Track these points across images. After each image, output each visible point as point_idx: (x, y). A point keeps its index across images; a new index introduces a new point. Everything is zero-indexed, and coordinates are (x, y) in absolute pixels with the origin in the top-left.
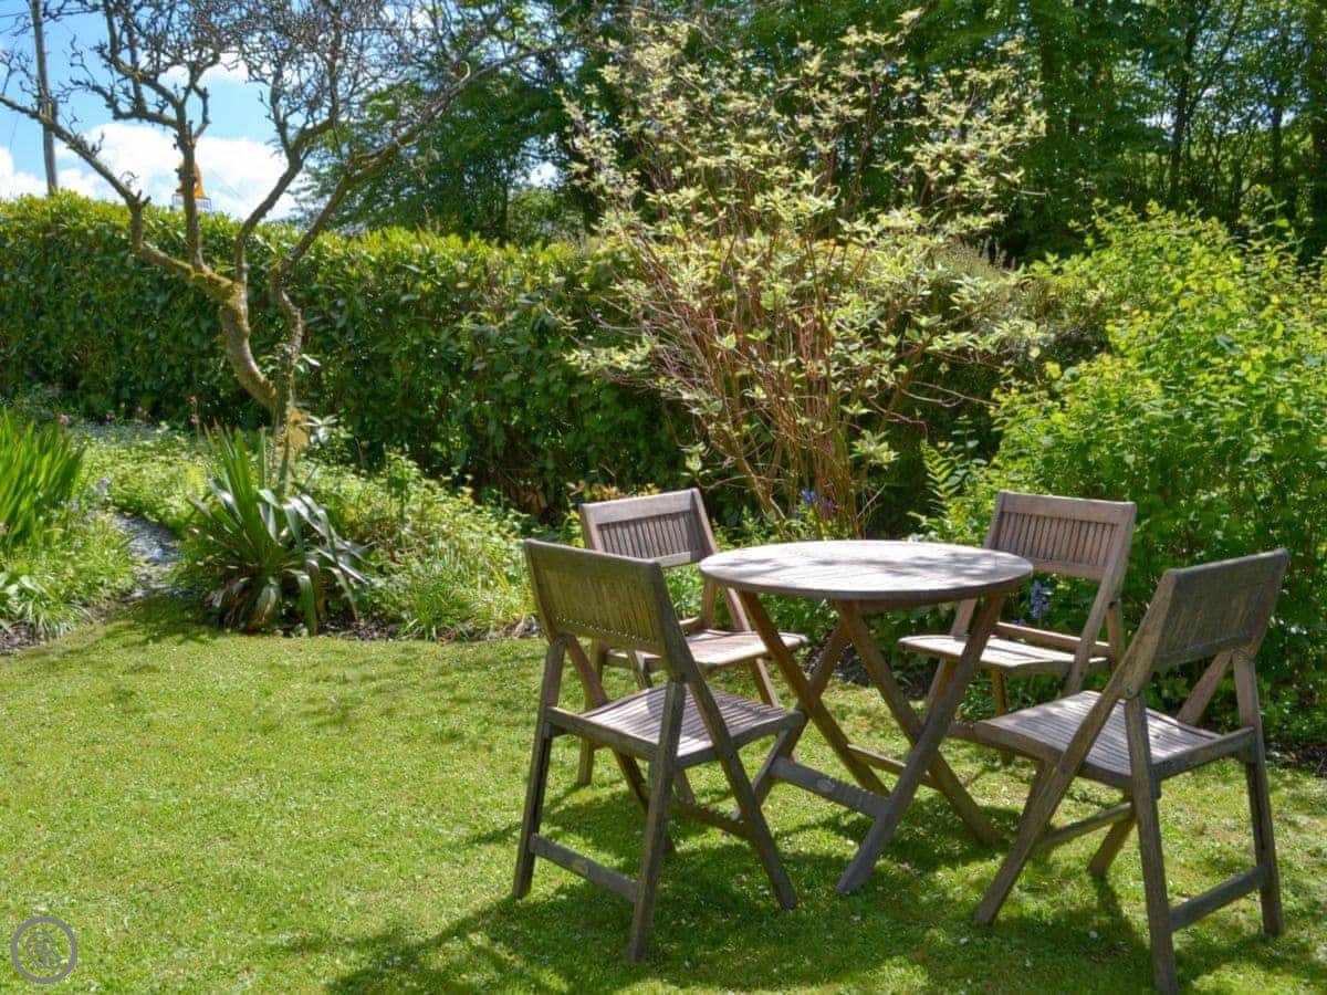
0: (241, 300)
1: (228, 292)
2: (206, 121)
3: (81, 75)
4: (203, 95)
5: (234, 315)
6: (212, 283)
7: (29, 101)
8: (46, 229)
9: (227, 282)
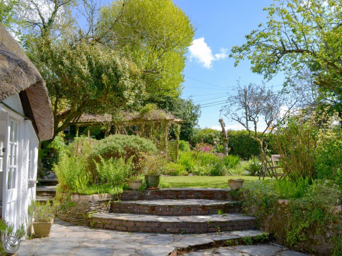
0: (261, 143)
1: (260, 142)
2: (258, 121)
3: (243, 116)
4: (258, 117)
5: (260, 145)
6: (258, 141)
7: (237, 119)
8: (240, 135)
9: (260, 141)
